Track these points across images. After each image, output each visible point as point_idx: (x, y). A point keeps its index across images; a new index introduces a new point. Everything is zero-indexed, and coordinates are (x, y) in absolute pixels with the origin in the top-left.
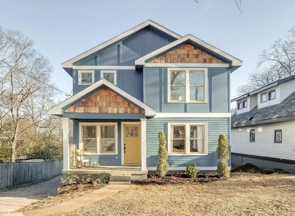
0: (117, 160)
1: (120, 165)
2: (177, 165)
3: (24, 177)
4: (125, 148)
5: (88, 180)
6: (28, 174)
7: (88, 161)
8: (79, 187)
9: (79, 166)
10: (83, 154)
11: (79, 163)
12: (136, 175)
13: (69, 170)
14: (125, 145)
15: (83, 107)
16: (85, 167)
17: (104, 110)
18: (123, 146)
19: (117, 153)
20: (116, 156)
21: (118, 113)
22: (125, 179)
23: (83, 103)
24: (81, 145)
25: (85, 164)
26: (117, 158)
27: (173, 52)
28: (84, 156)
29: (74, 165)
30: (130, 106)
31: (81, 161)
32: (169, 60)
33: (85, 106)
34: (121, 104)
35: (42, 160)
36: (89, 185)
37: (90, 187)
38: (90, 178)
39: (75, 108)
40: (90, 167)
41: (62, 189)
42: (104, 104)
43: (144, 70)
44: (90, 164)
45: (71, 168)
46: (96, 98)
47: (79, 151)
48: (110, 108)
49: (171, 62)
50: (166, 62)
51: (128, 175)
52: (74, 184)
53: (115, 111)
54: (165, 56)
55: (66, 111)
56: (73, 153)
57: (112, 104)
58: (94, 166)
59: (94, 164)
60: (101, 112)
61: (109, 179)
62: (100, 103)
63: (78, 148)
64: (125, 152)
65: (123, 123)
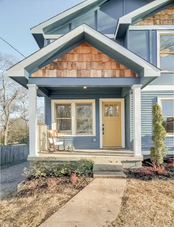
0: (95, 142)
1: (98, 148)
2: (170, 148)
3: (5, 159)
4: (103, 129)
5: (63, 172)
6: (10, 156)
7: (61, 143)
8: (49, 185)
9: (52, 149)
10: (56, 136)
11: (52, 146)
12: (127, 162)
13: (37, 155)
14: (103, 125)
15: (55, 71)
16: (58, 150)
17: (84, 74)
18: (101, 127)
19: (94, 134)
20: (94, 137)
21: (103, 77)
22: (115, 169)
23: (55, 64)
24: (54, 126)
25: (58, 147)
26: (95, 140)
27: (163, 12)
28: (58, 138)
29: (46, 148)
30: (119, 67)
31: (53, 144)
32: (158, 21)
33: (58, 69)
34: (108, 65)
35: (26, 144)
36: (65, 179)
37: (66, 182)
38: (66, 168)
39: (44, 72)
40: (64, 150)
41: (24, 185)
42: (84, 65)
43: (129, 34)
44: (64, 147)
45: (42, 152)
46: (73, 58)
47: (51, 132)
48: (92, 70)
49: (160, 24)
50: (155, 24)
51: (117, 162)
52: (43, 176)
53: (99, 74)
54: (154, 17)
55: (33, 75)
56: (44, 134)
57: (95, 65)
58: (69, 150)
59: (69, 147)
60: (79, 76)
61: (92, 168)
62: (78, 65)
63: (50, 128)
64: (103, 134)
65: (101, 100)
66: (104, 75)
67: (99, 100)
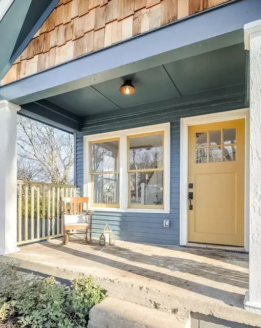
0: (167, 228)
1: (176, 244)
4: (191, 196)
12: (214, 319)
18: (184, 190)
20: (165, 216)
24: (88, 188)
26: (167, 223)
33: (40, 52)
46: (68, 13)
51: (175, 311)
55: (3, 82)
63: (82, 194)
64: (191, 207)
65: (186, 122)
66: (139, 28)
67: (179, 123)
